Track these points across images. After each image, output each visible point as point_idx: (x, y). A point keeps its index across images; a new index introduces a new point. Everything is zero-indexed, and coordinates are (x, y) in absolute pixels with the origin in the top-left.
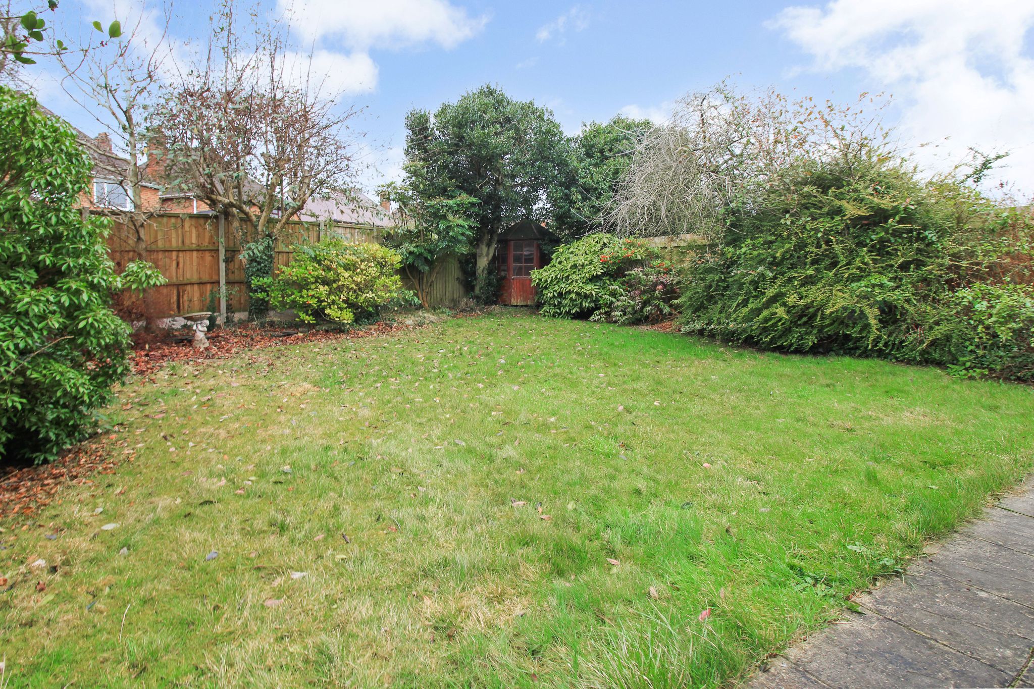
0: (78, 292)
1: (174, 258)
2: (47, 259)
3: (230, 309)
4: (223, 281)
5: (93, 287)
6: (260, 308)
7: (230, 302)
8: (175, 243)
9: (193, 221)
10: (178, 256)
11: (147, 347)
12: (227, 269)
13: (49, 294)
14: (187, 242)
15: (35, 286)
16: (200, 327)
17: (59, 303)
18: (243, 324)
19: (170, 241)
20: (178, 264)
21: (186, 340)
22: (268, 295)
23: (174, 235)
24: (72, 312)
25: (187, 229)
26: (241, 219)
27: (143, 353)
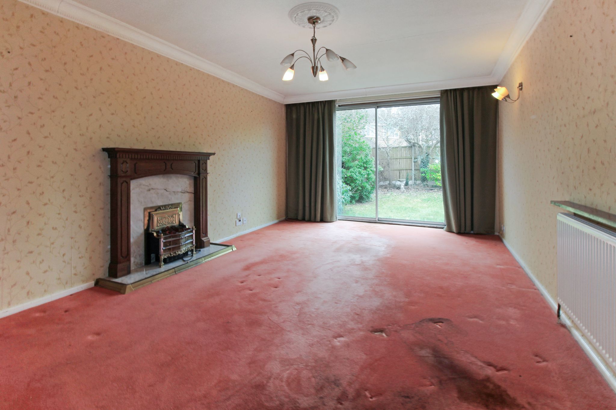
0: (369, 171)
1: (398, 161)
2: (365, 165)
3: (415, 179)
4: (413, 169)
5: (371, 170)
6: (424, 179)
7: (416, 177)
8: (399, 156)
9: (404, 149)
10: (399, 161)
11: (388, 188)
12: (415, 165)
13: (365, 171)
14: (402, 156)
15: (364, 170)
16: (402, 184)
17: (367, 173)
18: (418, 185)
19: (397, 155)
20: (400, 163)
21: (399, 188)
22: (426, 175)
23: (398, 154)
24: (368, 174)
25: (402, 151)
26: (419, 147)
27: (387, 190)
